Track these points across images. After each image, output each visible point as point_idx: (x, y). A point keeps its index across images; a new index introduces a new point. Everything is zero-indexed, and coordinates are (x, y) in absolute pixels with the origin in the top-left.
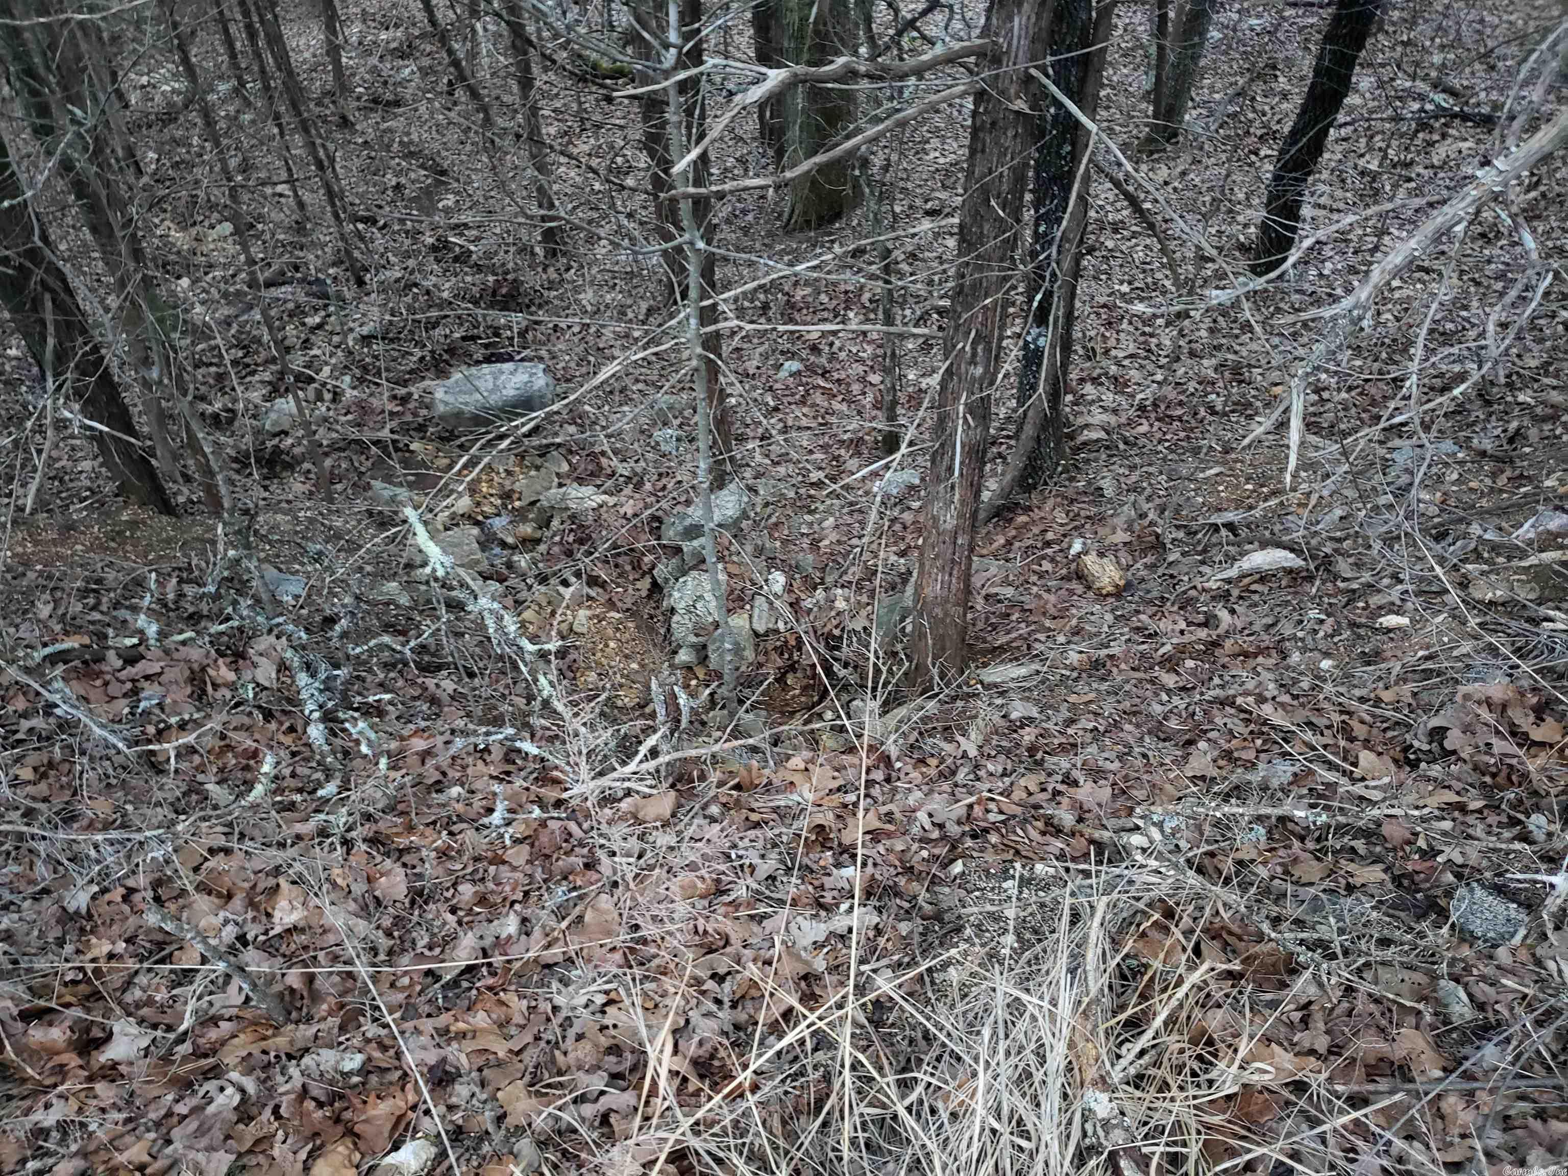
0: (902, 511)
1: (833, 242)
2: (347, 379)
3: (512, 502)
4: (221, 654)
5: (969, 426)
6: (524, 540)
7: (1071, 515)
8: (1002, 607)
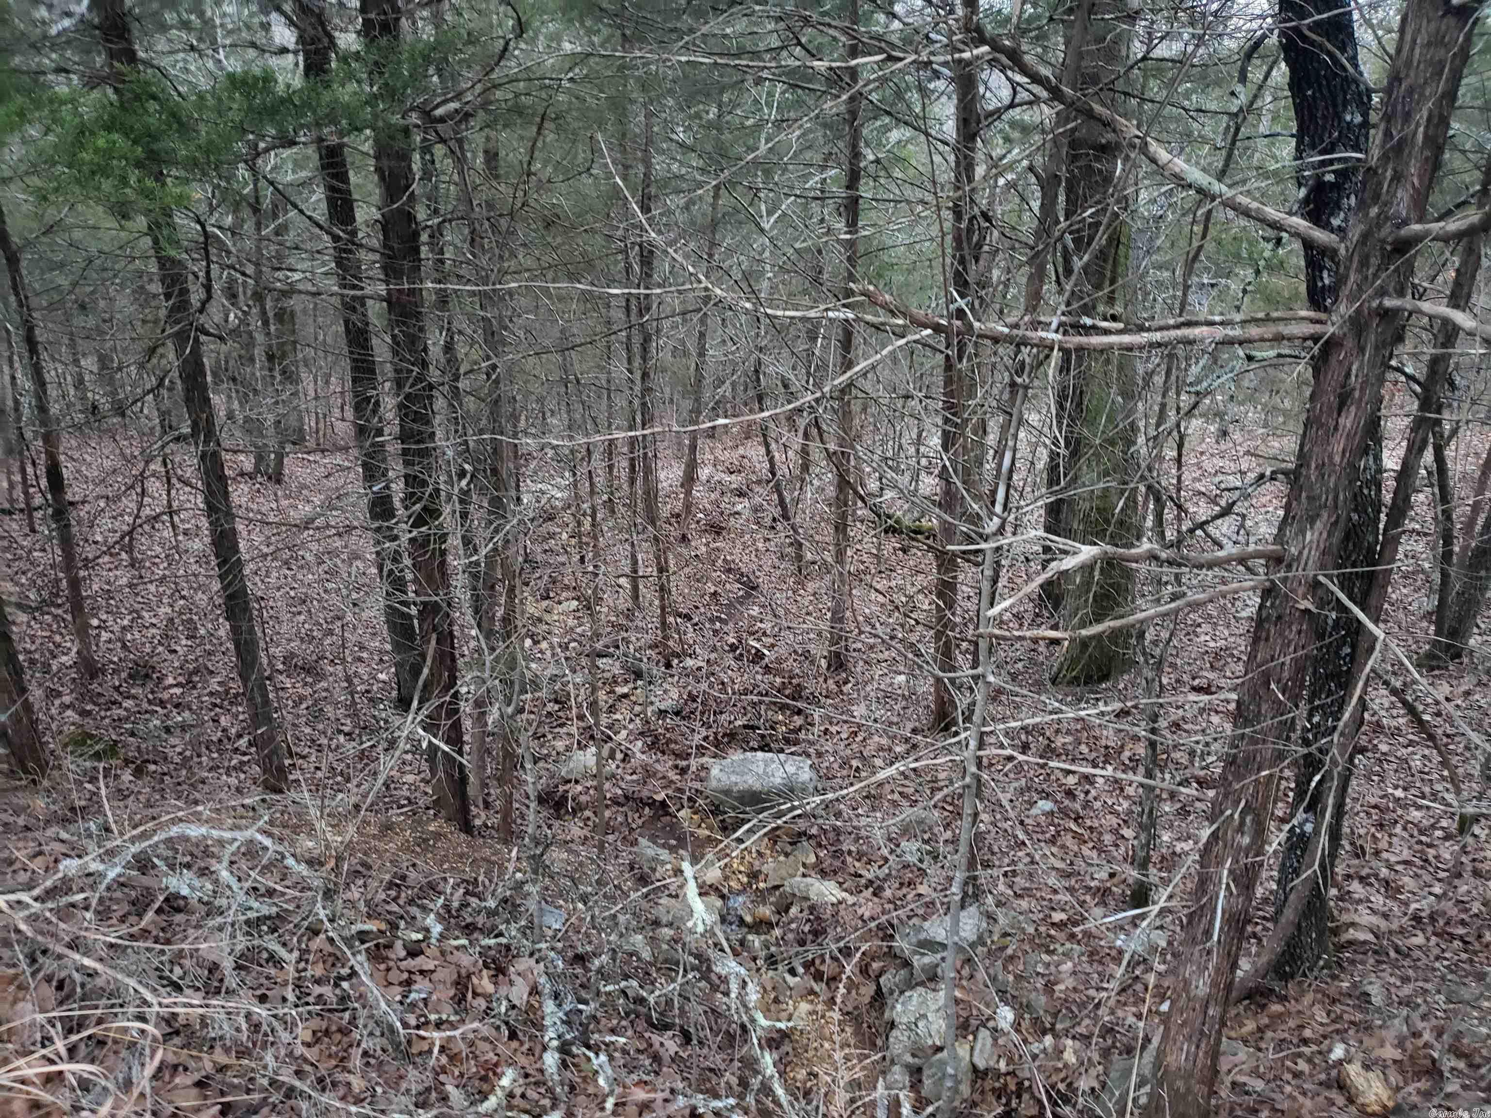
1: (1097, 700)
2: (639, 744)
3: (757, 882)
4: (486, 966)
5: (1231, 893)
6: (761, 921)
7: (1333, 1015)
8: (1250, 1100)
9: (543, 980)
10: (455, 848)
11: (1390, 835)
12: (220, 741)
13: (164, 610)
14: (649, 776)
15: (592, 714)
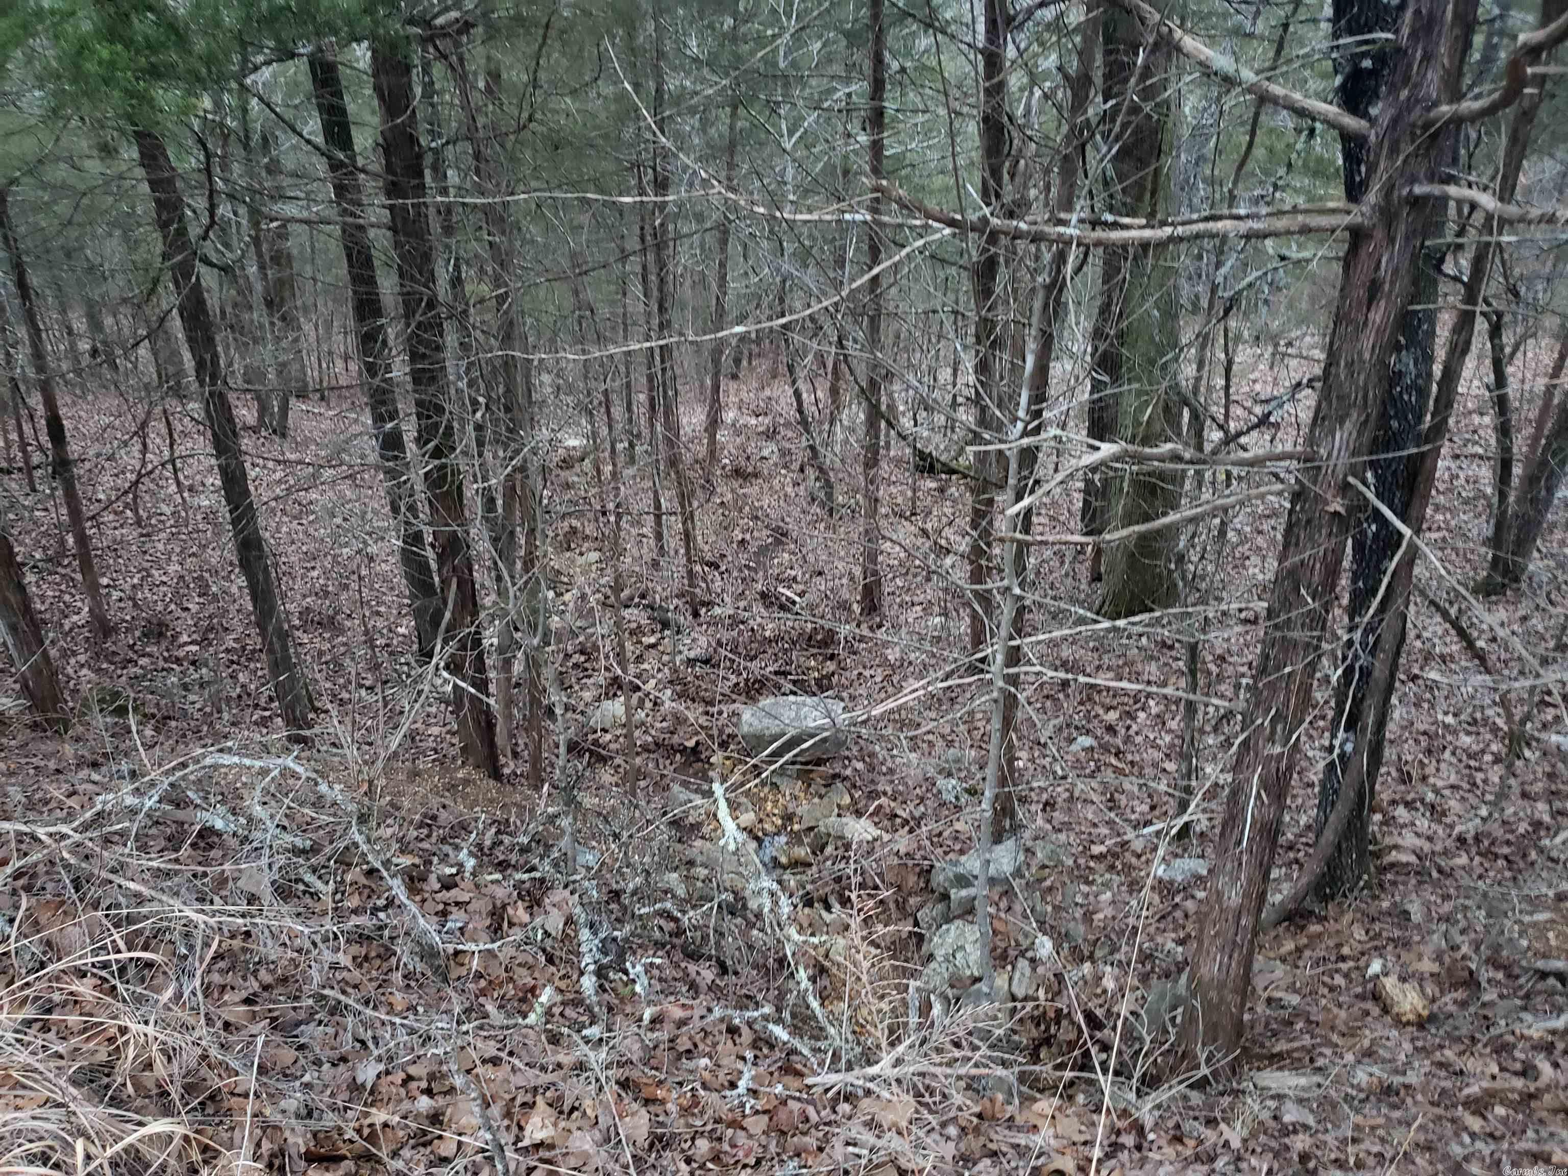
0: (1185, 899)
2: (669, 692)
3: (792, 824)
4: (521, 897)
5: (1261, 801)
6: (796, 862)
7: (1372, 933)
8: (1285, 1014)
9: (578, 910)
10: (485, 794)
11: (1438, 761)
12: (239, 697)
13: (174, 568)
14: (679, 723)
15: (619, 663)
